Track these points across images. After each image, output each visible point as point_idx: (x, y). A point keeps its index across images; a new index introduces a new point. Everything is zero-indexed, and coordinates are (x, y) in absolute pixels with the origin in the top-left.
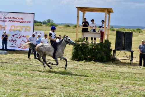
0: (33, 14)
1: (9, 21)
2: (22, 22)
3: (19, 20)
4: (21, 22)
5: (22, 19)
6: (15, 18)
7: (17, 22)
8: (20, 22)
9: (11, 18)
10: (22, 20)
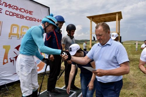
0: (48, 9)
1: (8, 13)
2: (31, 19)
3: (25, 15)
4: (28, 18)
5: (30, 13)
6: (17, 9)
7: (22, 17)
8: (26, 18)
9: (10, 6)
10: (30, 16)
